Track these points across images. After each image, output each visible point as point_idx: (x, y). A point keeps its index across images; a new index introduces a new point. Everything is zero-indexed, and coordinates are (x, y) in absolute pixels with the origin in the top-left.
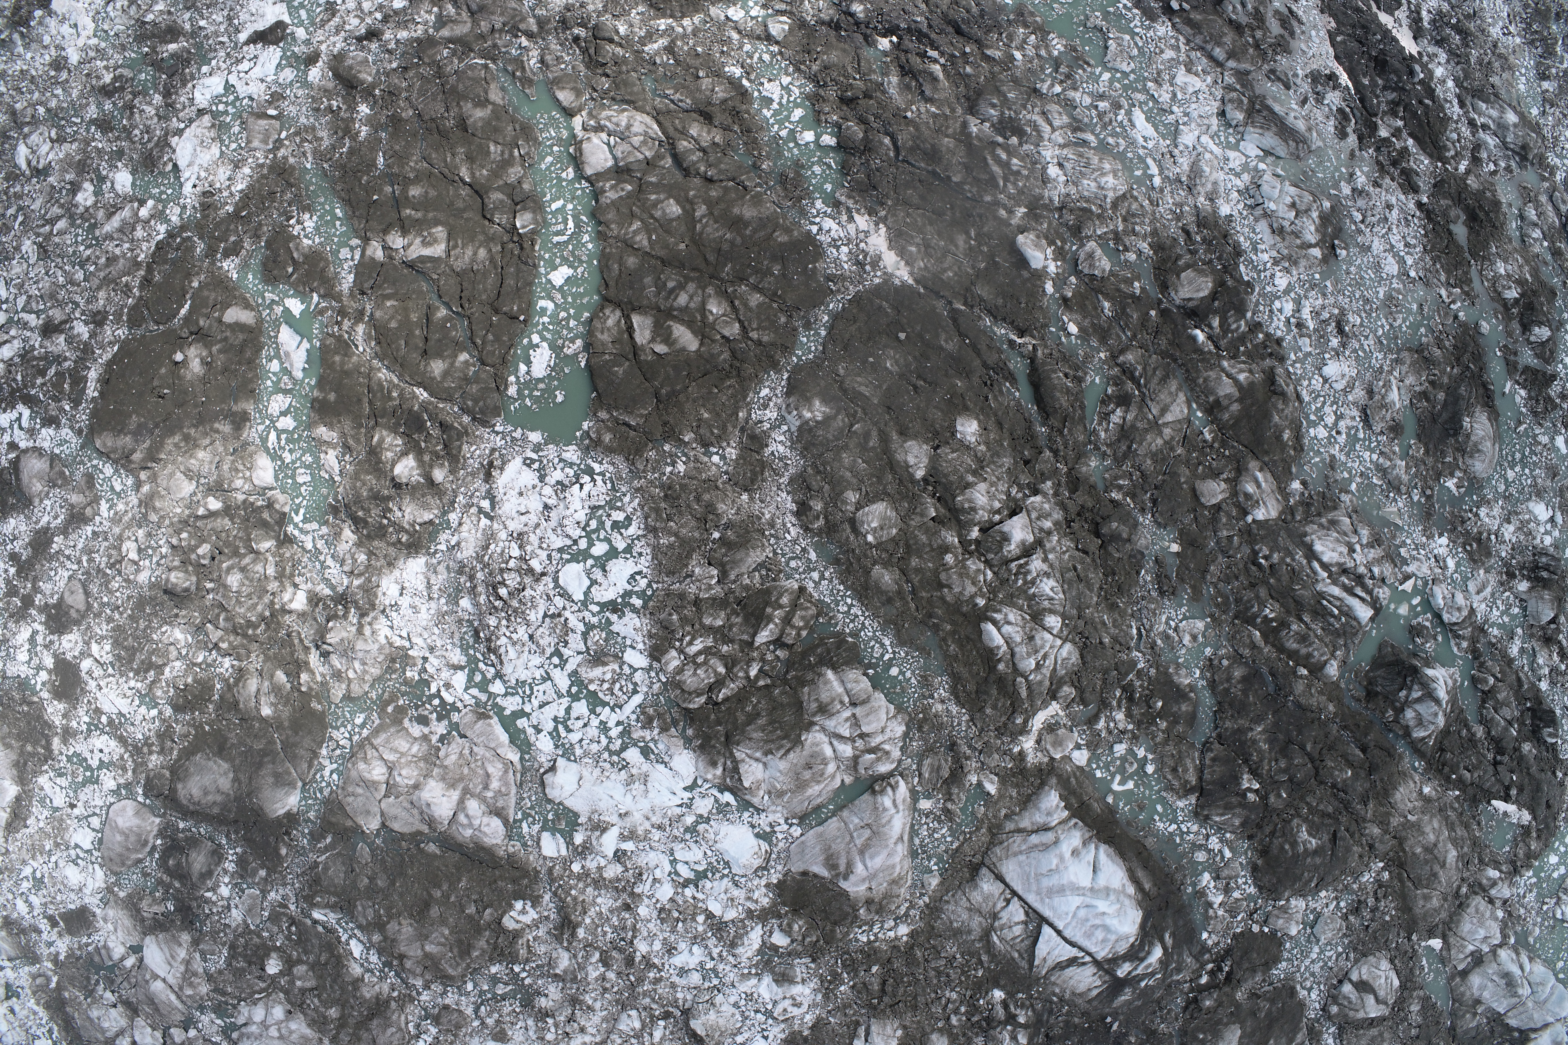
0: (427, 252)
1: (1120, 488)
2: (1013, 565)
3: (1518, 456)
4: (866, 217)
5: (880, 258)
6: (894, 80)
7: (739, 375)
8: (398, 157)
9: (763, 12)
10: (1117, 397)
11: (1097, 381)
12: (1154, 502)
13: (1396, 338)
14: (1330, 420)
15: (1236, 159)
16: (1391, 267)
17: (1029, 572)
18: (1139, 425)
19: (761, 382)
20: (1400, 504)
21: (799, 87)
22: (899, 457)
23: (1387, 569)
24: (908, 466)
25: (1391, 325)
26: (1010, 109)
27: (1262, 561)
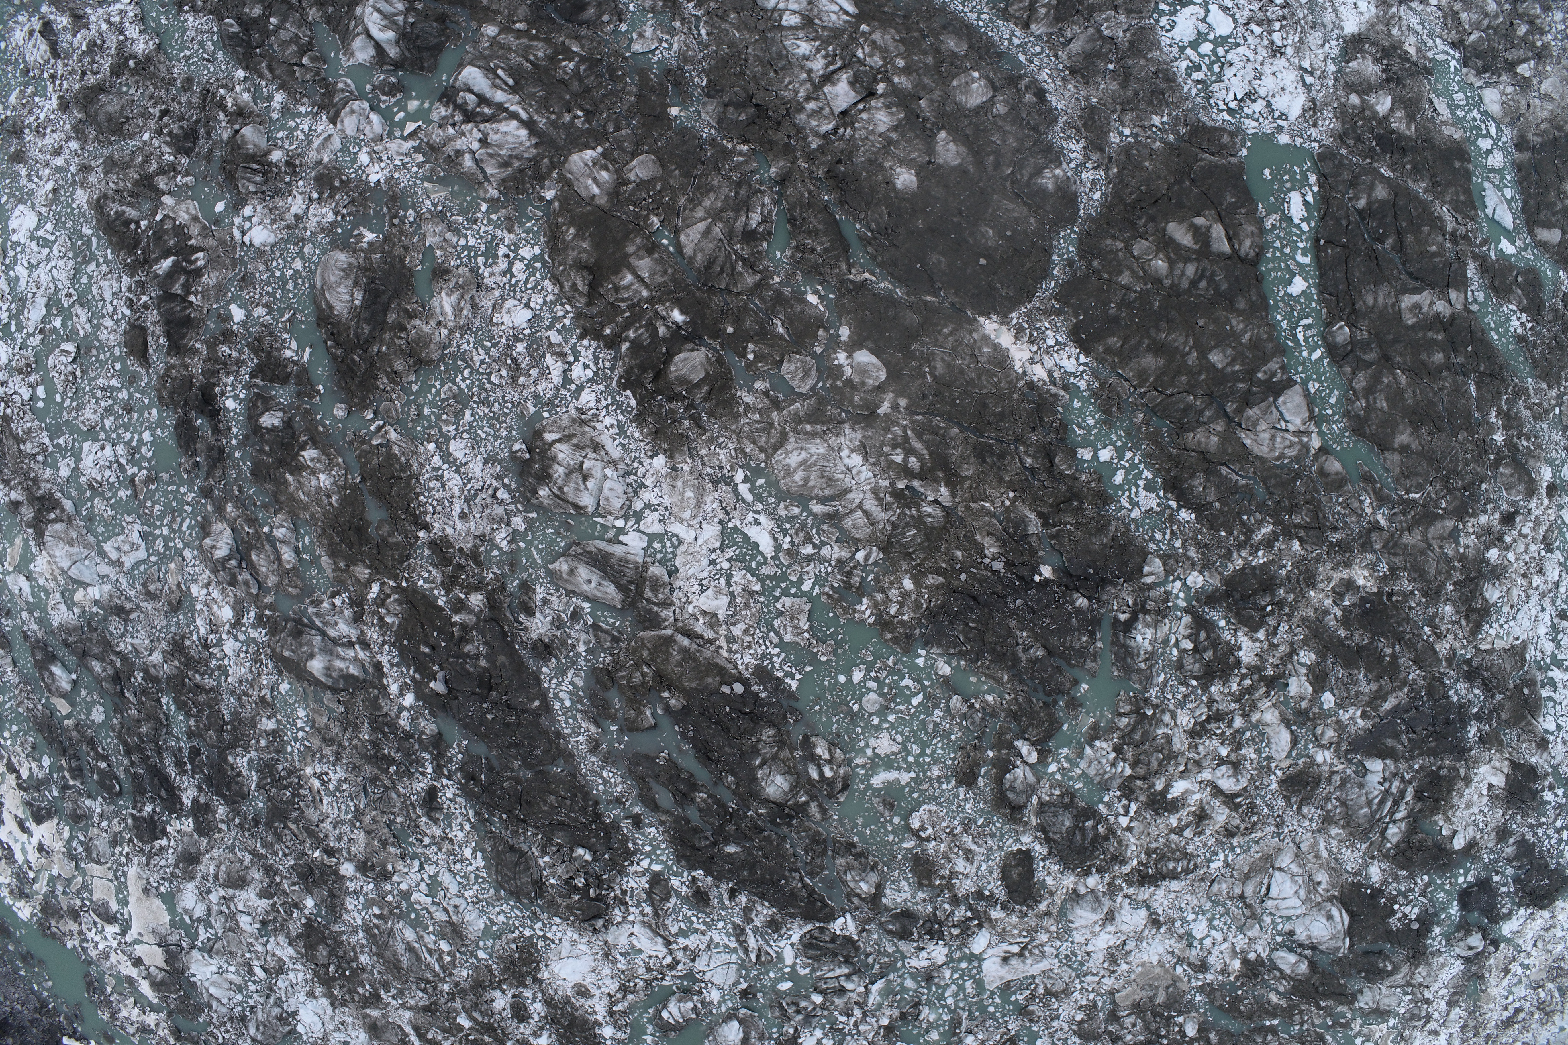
0: (1415, 298)
1: (741, 154)
2: (839, 64)
3: (290, 286)
4: (1035, 379)
5: (1017, 337)
6: (1032, 530)
7: (1126, 205)
8: (1459, 391)
9: (1169, 587)
10: (755, 239)
11: (778, 254)
12: (702, 148)
13: (445, 372)
14: (518, 266)
15: (652, 523)
16: (457, 448)
17: (825, 57)
18: (731, 214)
19: (1103, 205)
20: (428, 202)
21: (1122, 508)
22: (963, 150)
23: (437, 136)
24: (954, 141)
25: (454, 383)
26: (911, 517)
27: (580, 113)
